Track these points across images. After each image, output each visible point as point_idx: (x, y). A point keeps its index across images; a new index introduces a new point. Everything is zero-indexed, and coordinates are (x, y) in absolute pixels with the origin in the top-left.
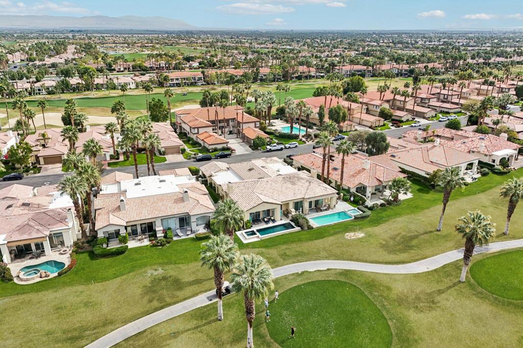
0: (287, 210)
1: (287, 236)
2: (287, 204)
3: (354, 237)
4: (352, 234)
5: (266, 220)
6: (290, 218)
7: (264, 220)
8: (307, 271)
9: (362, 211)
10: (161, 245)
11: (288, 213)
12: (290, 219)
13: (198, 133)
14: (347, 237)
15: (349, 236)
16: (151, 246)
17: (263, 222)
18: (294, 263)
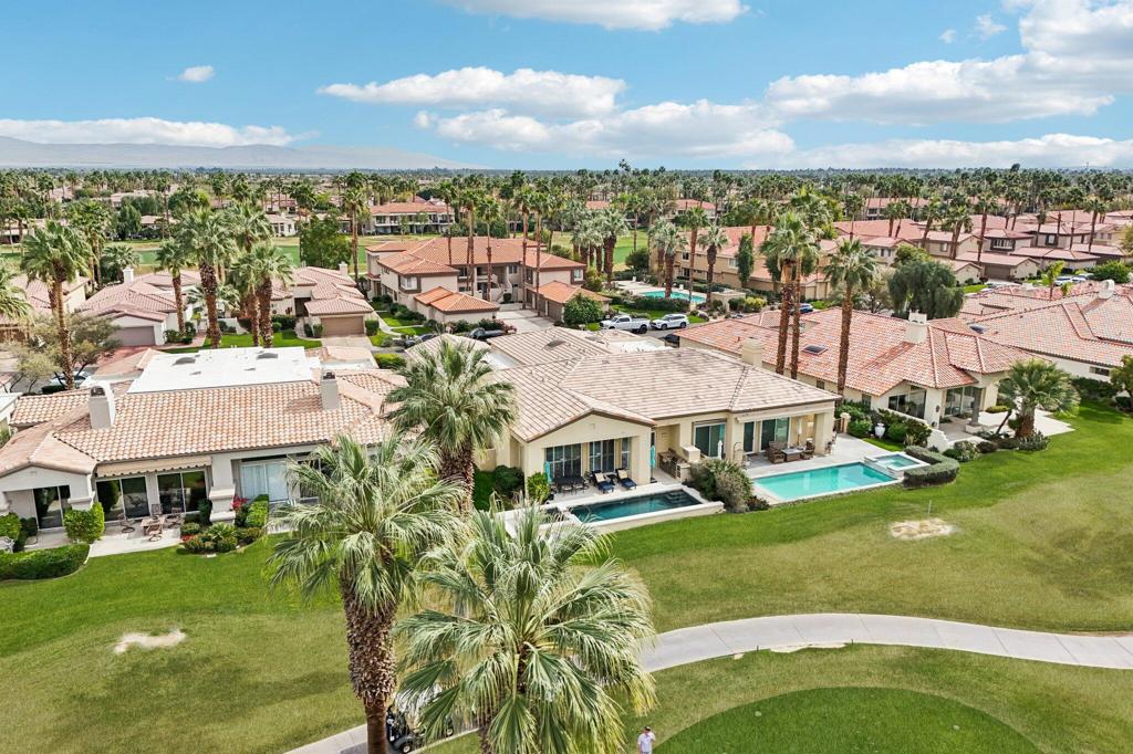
0: (671, 451)
1: (676, 528)
2: (673, 430)
3: (924, 535)
4: (914, 525)
5: (600, 478)
6: (684, 474)
7: (594, 480)
8: (767, 653)
9: (925, 459)
10: (216, 549)
11: (675, 459)
12: (682, 479)
13: (418, 290)
14: (895, 534)
15: (904, 530)
16: (180, 552)
17: (592, 488)
18: (709, 620)
